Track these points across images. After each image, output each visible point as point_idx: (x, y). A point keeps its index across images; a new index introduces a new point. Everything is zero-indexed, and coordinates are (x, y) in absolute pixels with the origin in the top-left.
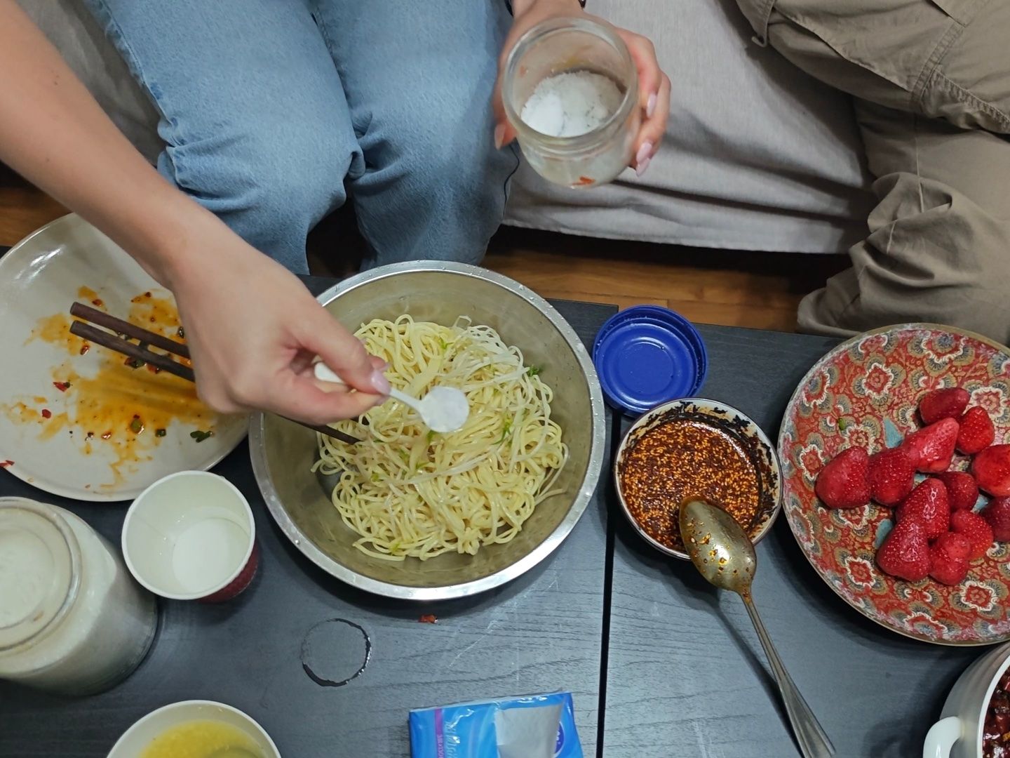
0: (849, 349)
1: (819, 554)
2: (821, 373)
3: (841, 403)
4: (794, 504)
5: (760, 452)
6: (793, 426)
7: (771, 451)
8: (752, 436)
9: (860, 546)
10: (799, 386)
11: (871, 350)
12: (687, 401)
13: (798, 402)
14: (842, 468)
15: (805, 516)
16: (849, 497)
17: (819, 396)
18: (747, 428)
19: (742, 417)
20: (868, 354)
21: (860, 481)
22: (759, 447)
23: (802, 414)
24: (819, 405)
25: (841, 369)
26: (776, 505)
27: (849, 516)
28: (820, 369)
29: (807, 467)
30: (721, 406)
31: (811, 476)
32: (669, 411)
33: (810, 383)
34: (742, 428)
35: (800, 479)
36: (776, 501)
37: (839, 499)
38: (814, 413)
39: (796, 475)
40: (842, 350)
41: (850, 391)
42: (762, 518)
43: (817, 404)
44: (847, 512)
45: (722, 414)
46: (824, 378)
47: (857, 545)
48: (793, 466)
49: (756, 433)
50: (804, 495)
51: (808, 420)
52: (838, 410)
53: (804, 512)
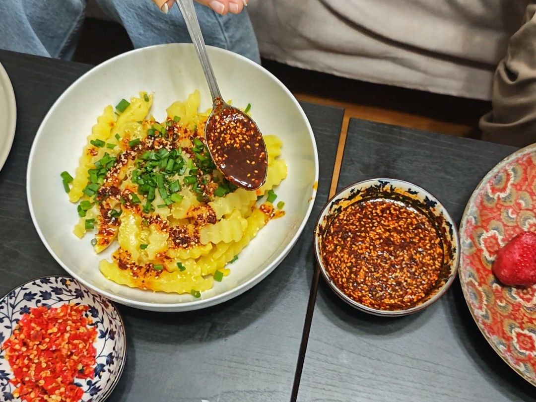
0: (532, 152)
1: (489, 322)
2: (506, 171)
3: (522, 199)
4: (470, 277)
5: (444, 229)
6: (476, 212)
7: (453, 228)
8: (439, 215)
9: (528, 320)
10: (484, 179)
12: (384, 180)
13: (483, 192)
14: (515, 249)
15: (480, 289)
16: (519, 275)
17: (503, 190)
18: (435, 208)
19: (431, 198)
21: (530, 262)
22: (444, 225)
23: (486, 203)
24: (503, 198)
25: (524, 169)
26: (452, 273)
27: (522, 295)
28: (505, 167)
29: (487, 248)
30: (414, 188)
31: (490, 256)
32: (369, 188)
33: (495, 177)
34: (431, 208)
35: (479, 257)
36: (453, 270)
37: (510, 276)
38: (497, 204)
39: (475, 254)
40: (526, 152)
41: (531, 189)
42: (440, 285)
43: (501, 197)
44: (520, 291)
45: (415, 195)
46: (508, 175)
47: (525, 320)
48: (473, 245)
49: (442, 213)
50: (482, 271)
51: (492, 209)
52: (519, 204)
53: (480, 285)
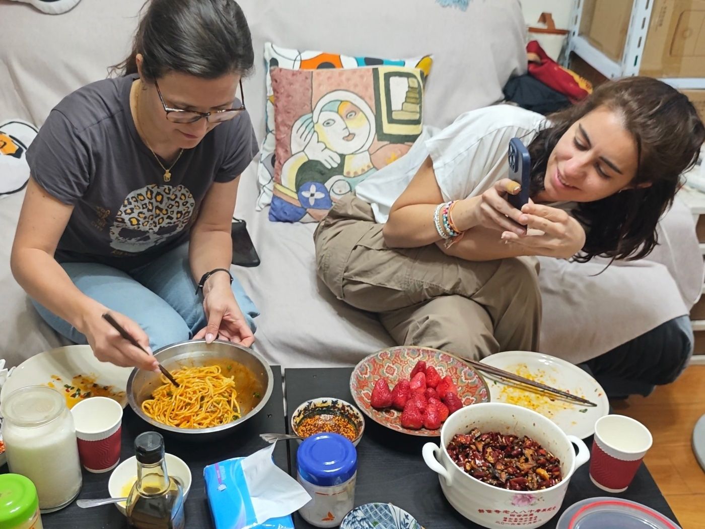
5: (347, 411)
7: (351, 406)
8: (342, 406)
11: (385, 358)
12: (310, 401)
18: (338, 404)
19: (334, 400)
20: (383, 359)
22: (346, 408)
30: (325, 399)
45: (326, 404)
49: (343, 403)
